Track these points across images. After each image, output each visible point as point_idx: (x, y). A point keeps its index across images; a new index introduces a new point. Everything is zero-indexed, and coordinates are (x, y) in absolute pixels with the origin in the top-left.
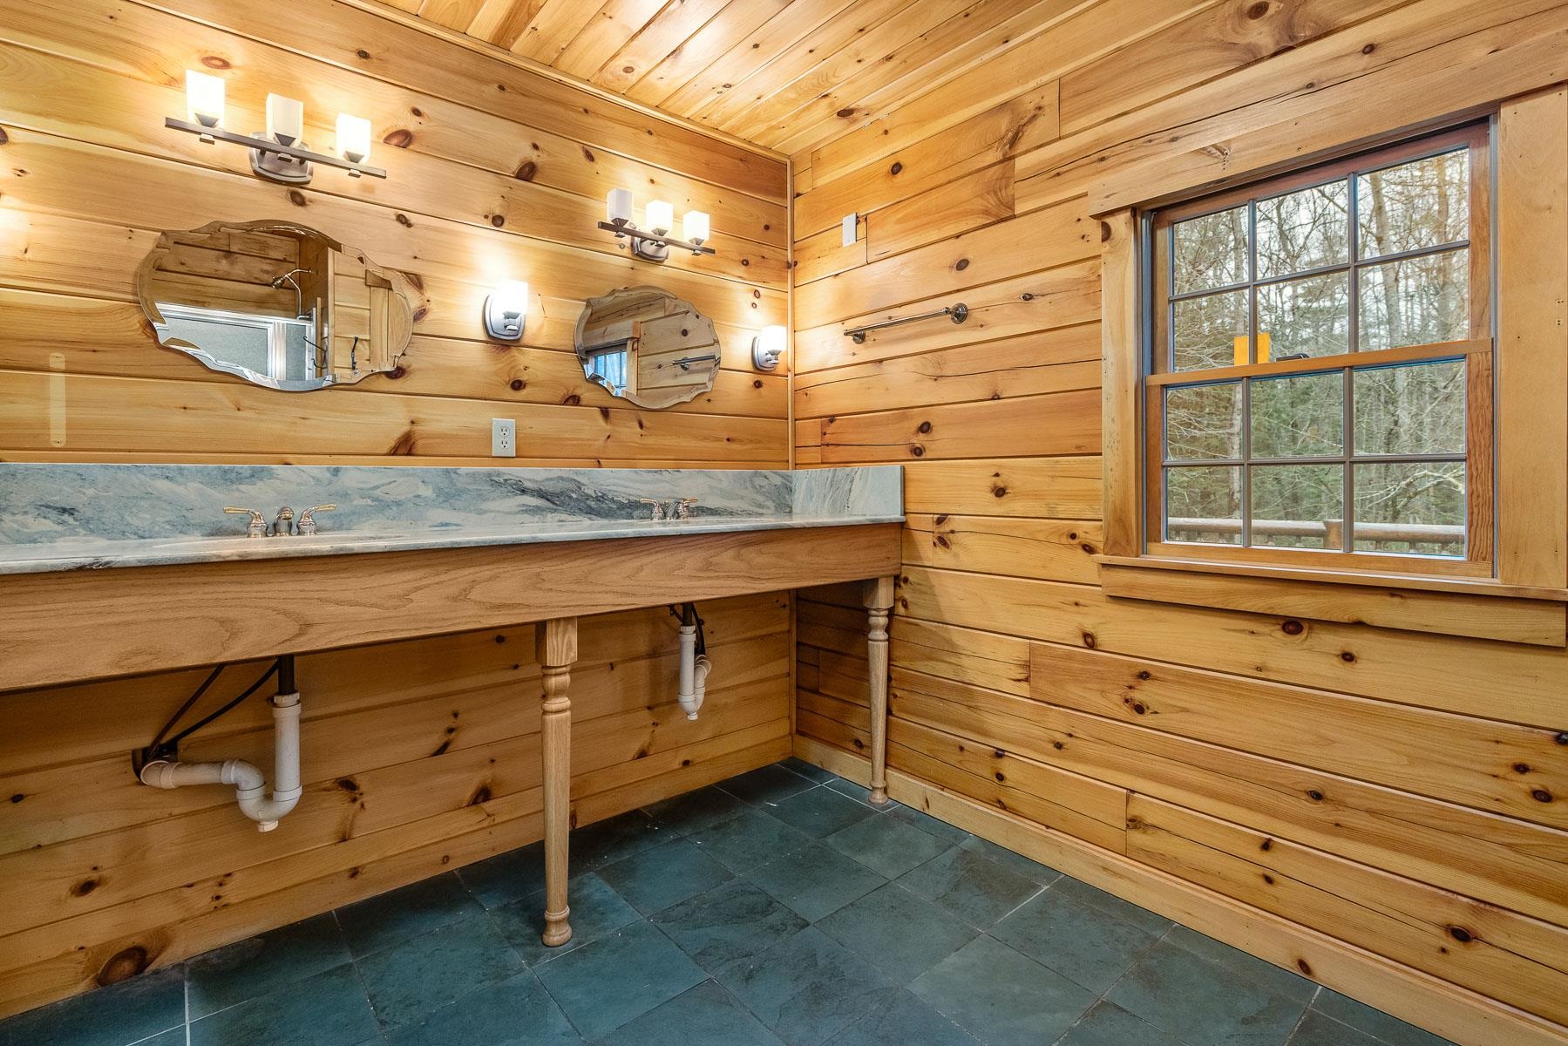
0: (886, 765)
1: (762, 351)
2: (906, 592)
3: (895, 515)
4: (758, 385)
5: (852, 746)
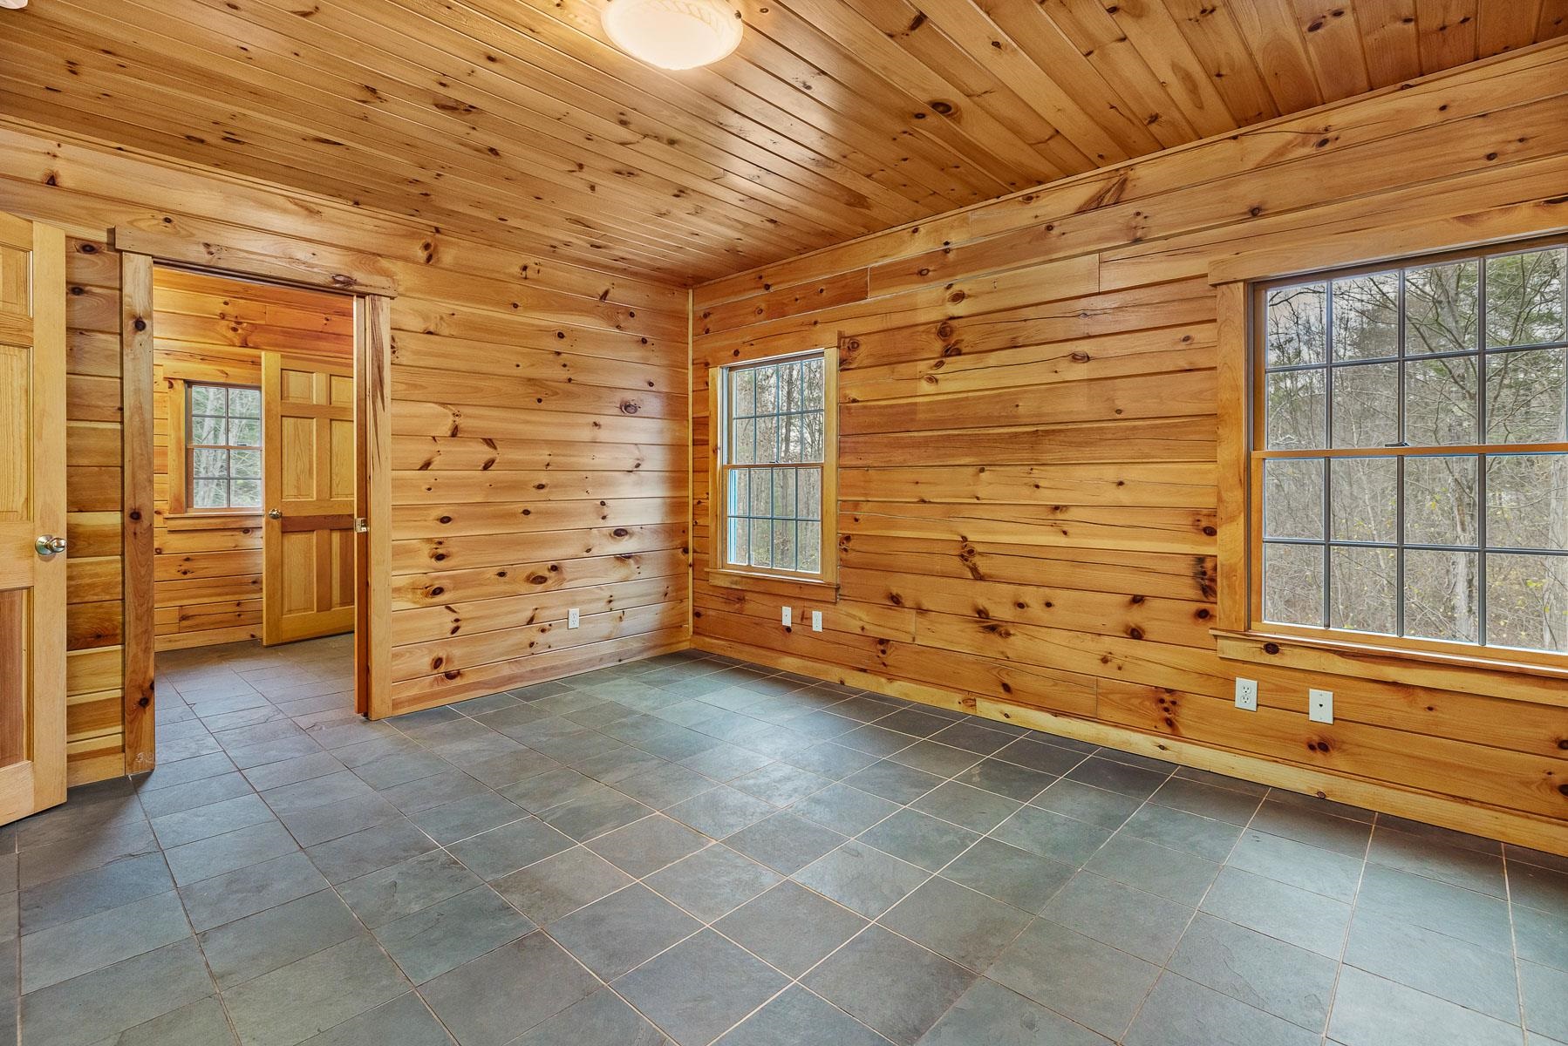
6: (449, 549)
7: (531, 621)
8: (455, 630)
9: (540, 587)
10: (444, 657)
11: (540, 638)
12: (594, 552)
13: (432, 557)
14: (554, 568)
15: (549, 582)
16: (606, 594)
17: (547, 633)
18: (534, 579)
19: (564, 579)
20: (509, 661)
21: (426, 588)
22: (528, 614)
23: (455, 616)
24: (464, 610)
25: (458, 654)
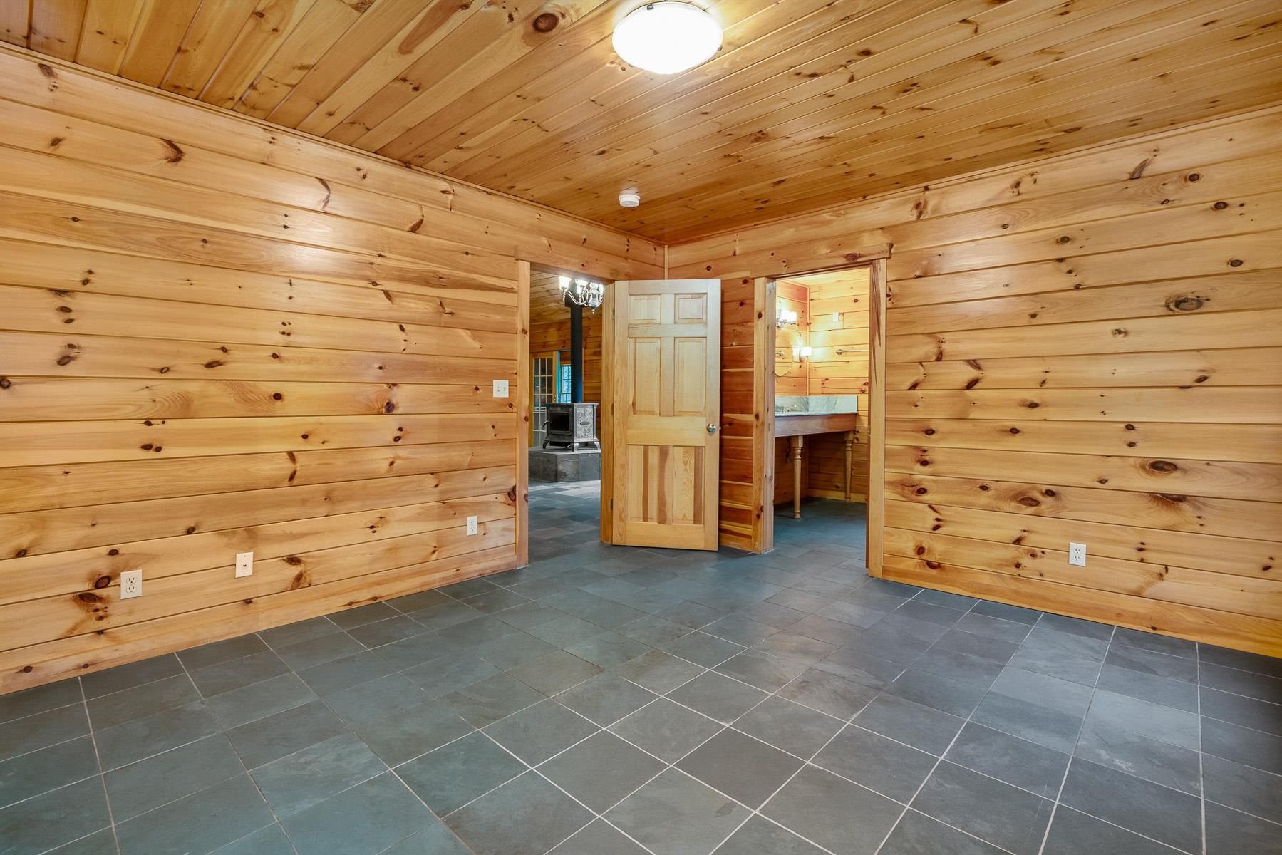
0: (851, 492)
1: (803, 354)
2: (858, 436)
3: (855, 411)
4: (800, 366)
5: (835, 489)
6: (932, 457)
7: (1018, 541)
8: (936, 528)
9: (1031, 510)
10: (926, 548)
11: (1027, 561)
12: (1112, 483)
13: (918, 462)
14: (1050, 493)
15: (1043, 507)
16: (1136, 539)
17: (1038, 560)
18: (1023, 500)
19: (1064, 508)
20: (991, 574)
21: (913, 486)
22: (1017, 534)
23: (937, 516)
24: (947, 512)
25: (938, 549)
